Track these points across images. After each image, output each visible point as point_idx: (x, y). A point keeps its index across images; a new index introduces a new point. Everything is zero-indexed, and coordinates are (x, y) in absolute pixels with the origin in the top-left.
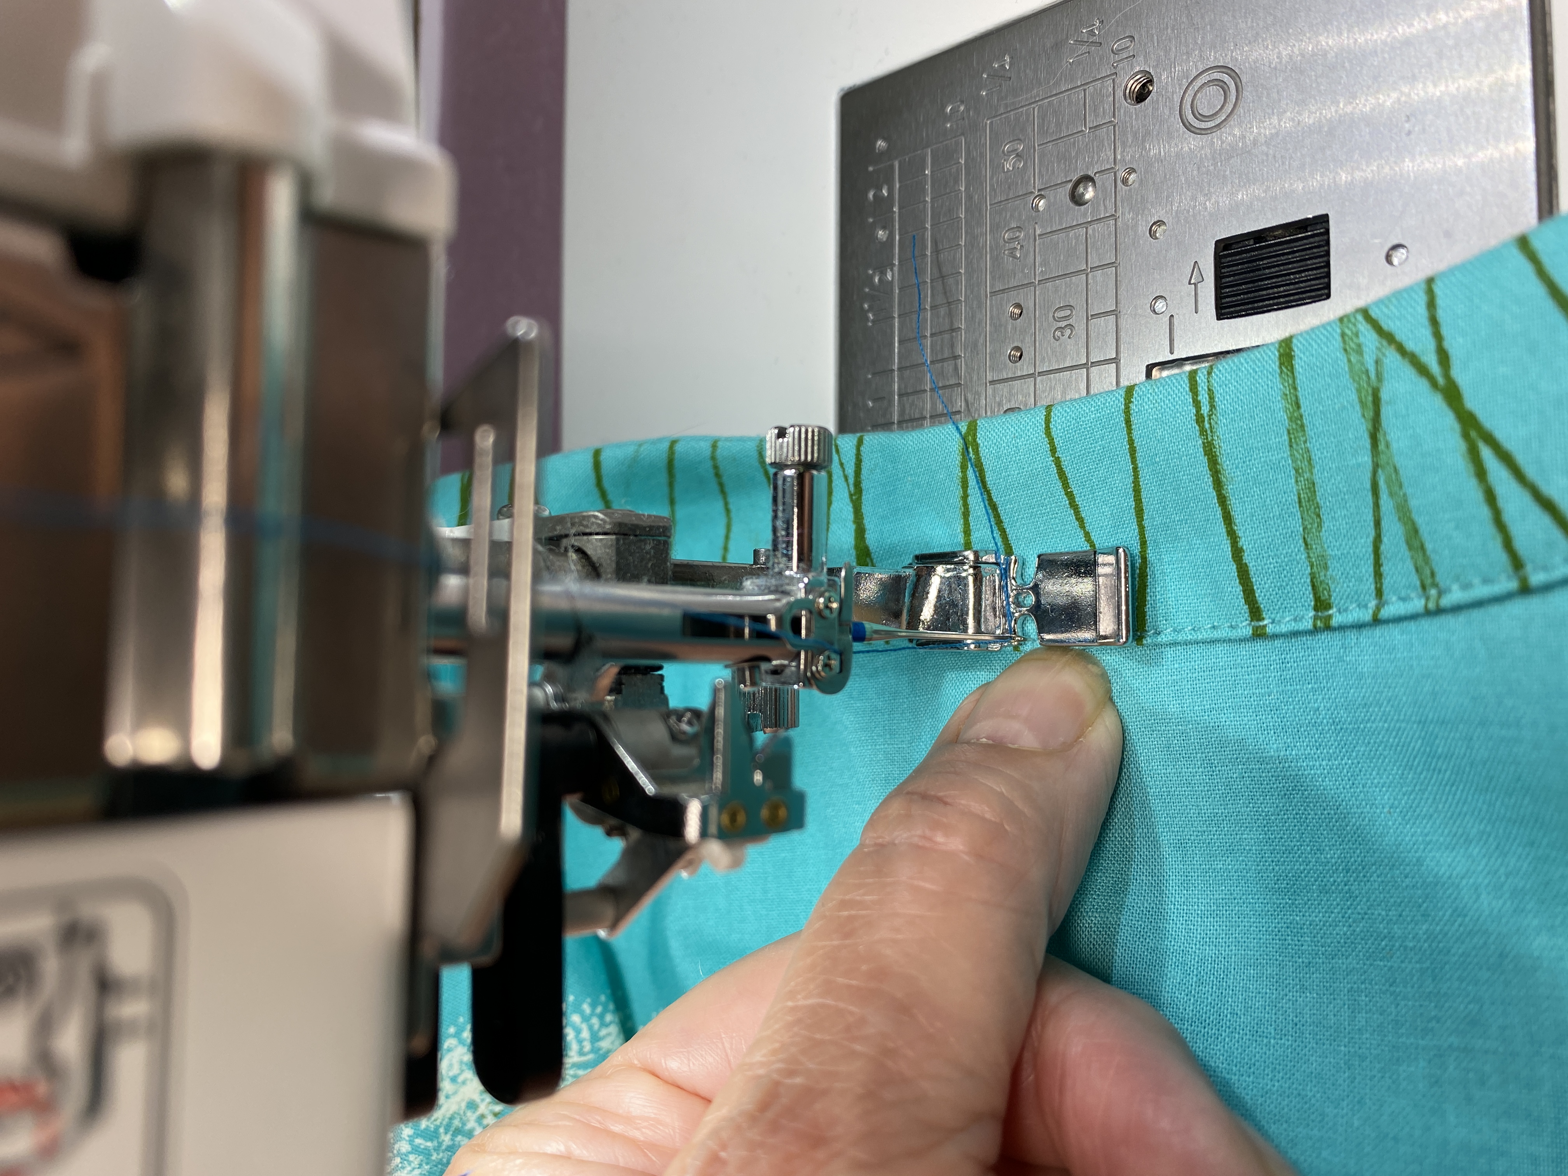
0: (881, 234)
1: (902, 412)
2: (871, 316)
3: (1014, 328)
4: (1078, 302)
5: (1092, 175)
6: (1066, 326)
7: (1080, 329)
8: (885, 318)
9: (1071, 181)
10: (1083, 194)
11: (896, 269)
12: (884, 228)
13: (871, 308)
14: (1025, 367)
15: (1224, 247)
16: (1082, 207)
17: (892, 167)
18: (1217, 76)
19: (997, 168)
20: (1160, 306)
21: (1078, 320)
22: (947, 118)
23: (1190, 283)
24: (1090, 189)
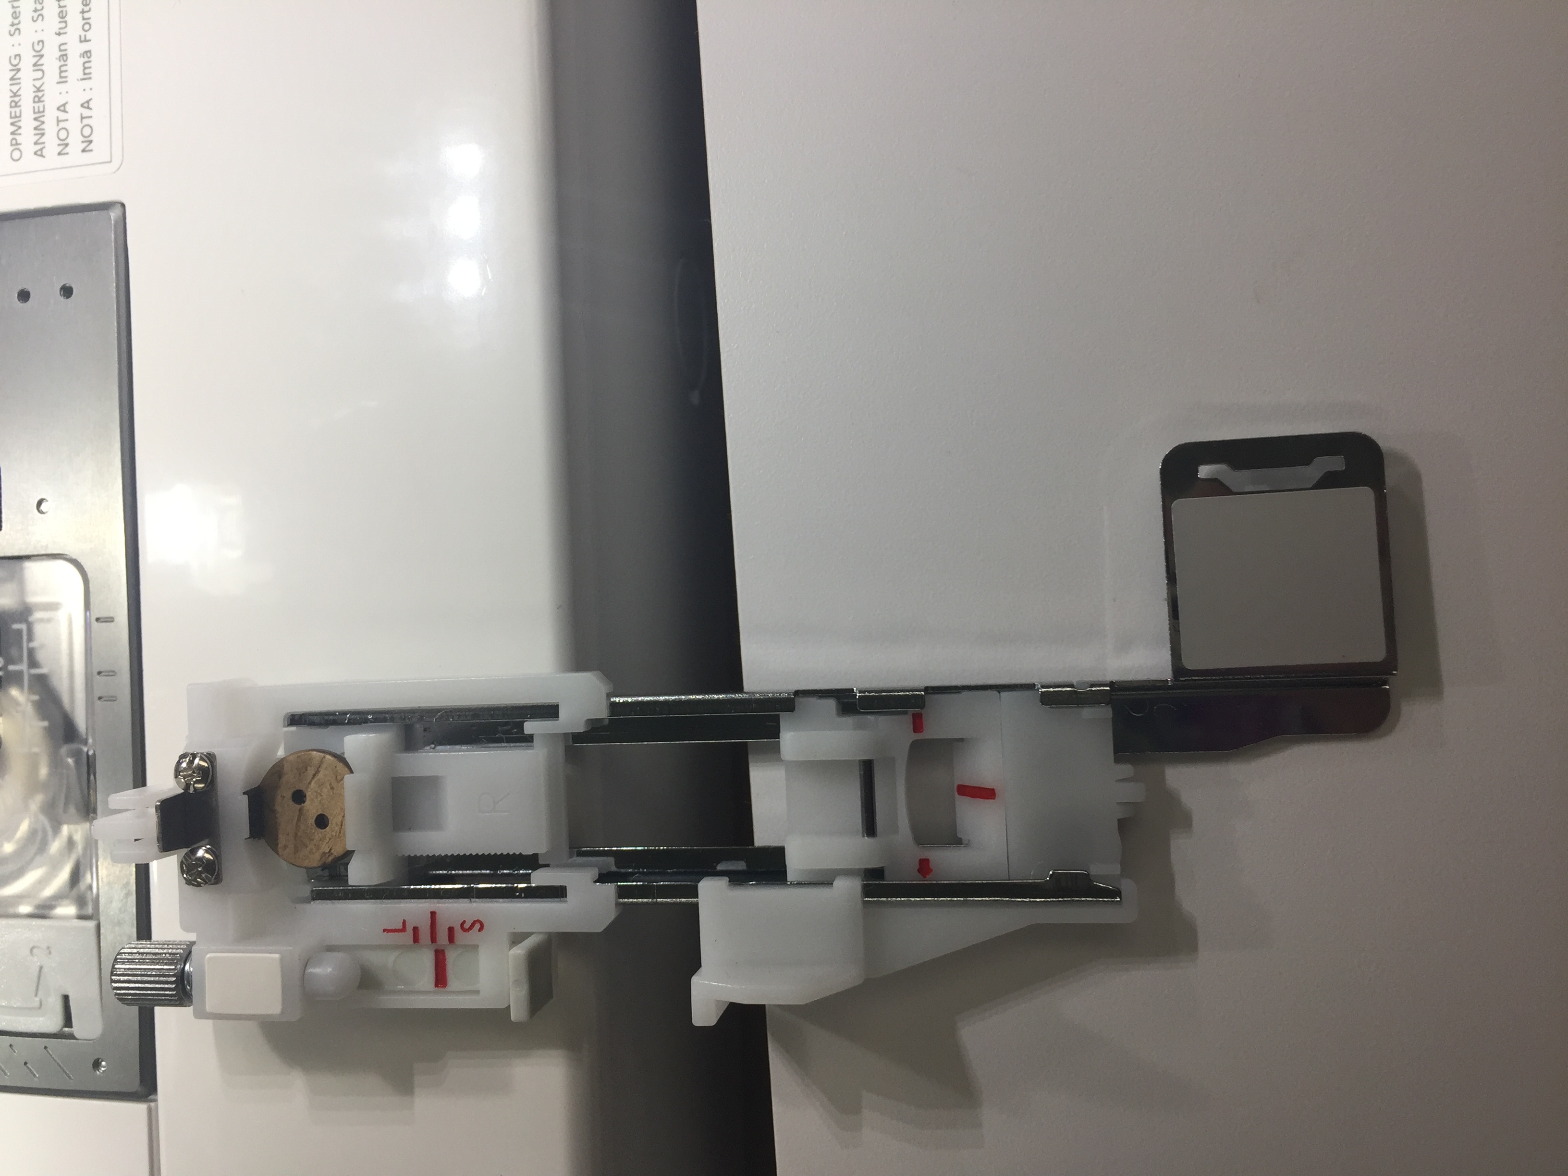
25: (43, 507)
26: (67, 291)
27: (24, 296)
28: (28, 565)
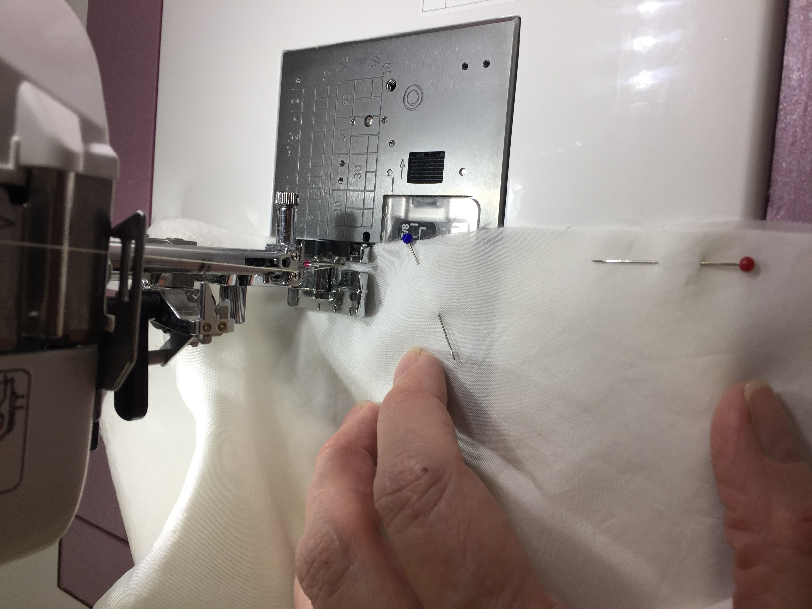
0: (295, 119)
2: (289, 152)
3: (341, 170)
4: (363, 164)
5: (372, 116)
6: (359, 174)
7: (363, 176)
8: (294, 154)
9: (365, 116)
10: (369, 123)
11: (300, 134)
12: (296, 117)
13: (290, 149)
14: (343, 186)
15: (412, 155)
16: (368, 128)
17: (301, 92)
18: (416, 89)
19: (340, 103)
20: (390, 173)
21: (363, 173)
22: (324, 77)
23: (400, 167)
24: (372, 121)
25: (463, 172)
26: (487, 64)
27: (465, 67)
28: (452, 200)
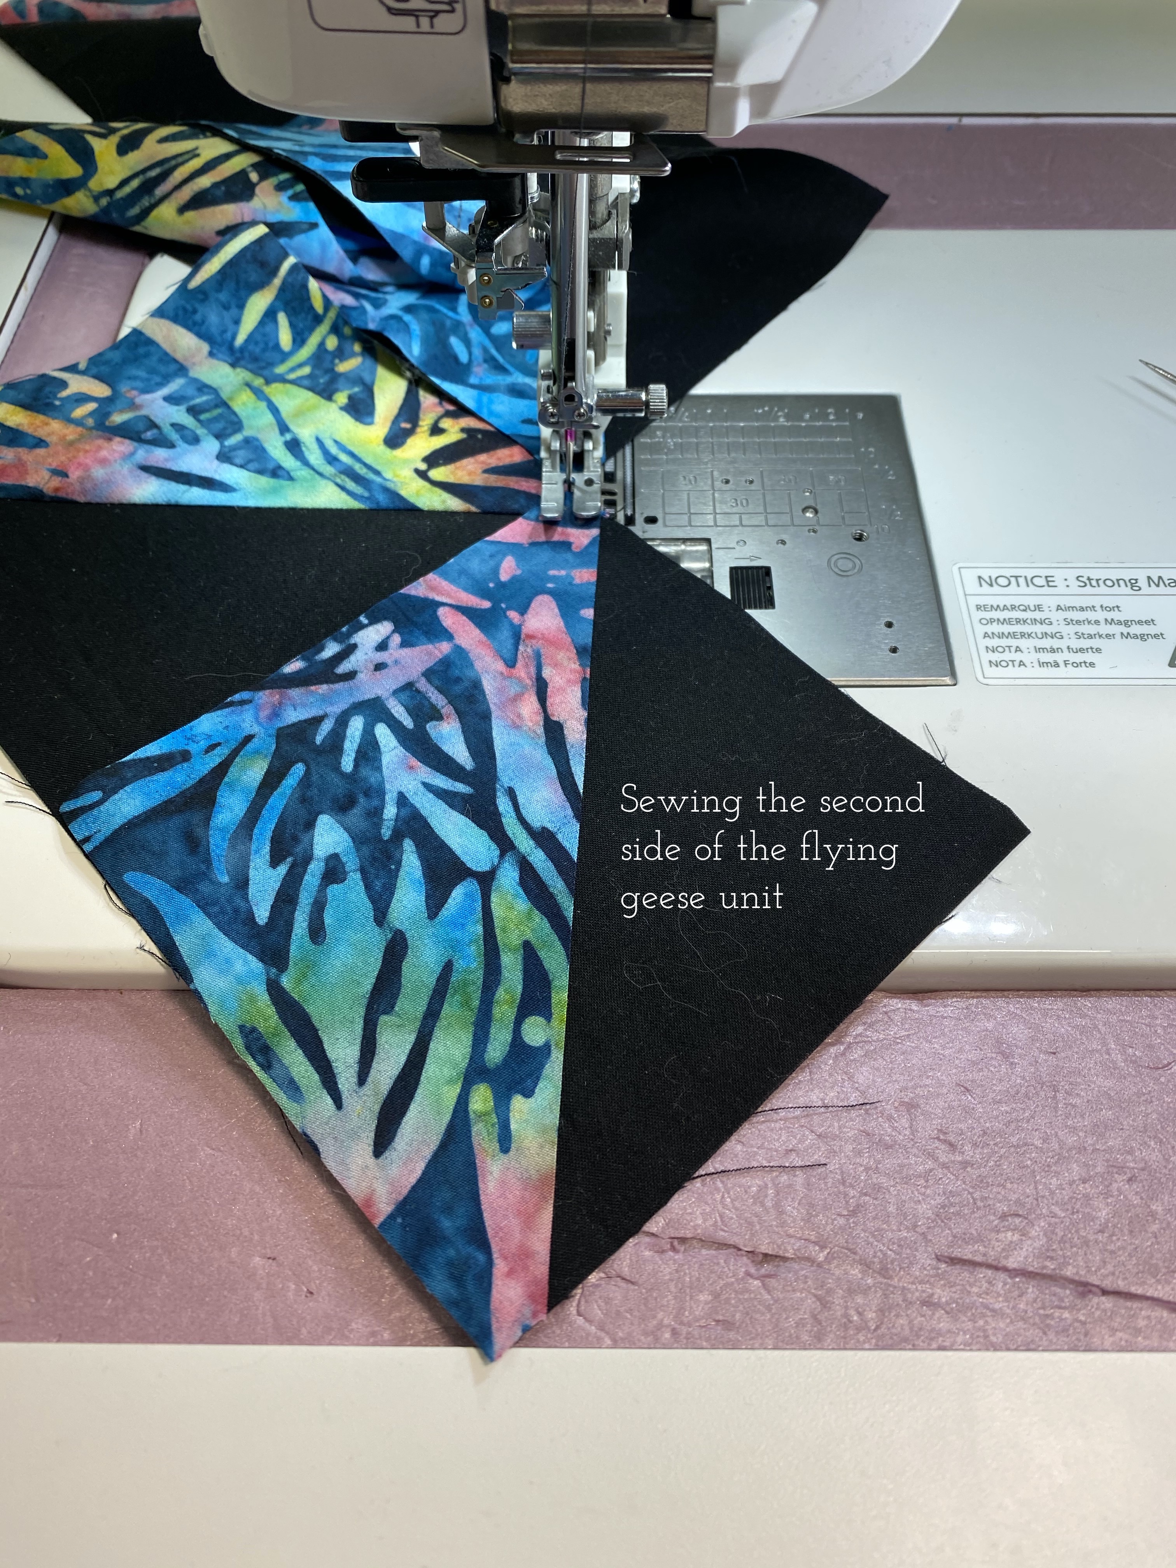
0: (807, 416)
1: (702, 427)
2: (760, 411)
3: (740, 481)
4: (751, 508)
5: (817, 515)
6: (737, 504)
8: (758, 417)
9: (818, 506)
10: (809, 511)
11: (786, 423)
12: (811, 417)
13: (764, 411)
14: (718, 484)
15: (767, 571)
16: (801, 511)
17: (845, 421)
18: (857, 567)
19: (832, 472)
20: (742, 543)
21: (739, 509)
22: (866, 449)
23: (751, 556)
24: (811, 516)
